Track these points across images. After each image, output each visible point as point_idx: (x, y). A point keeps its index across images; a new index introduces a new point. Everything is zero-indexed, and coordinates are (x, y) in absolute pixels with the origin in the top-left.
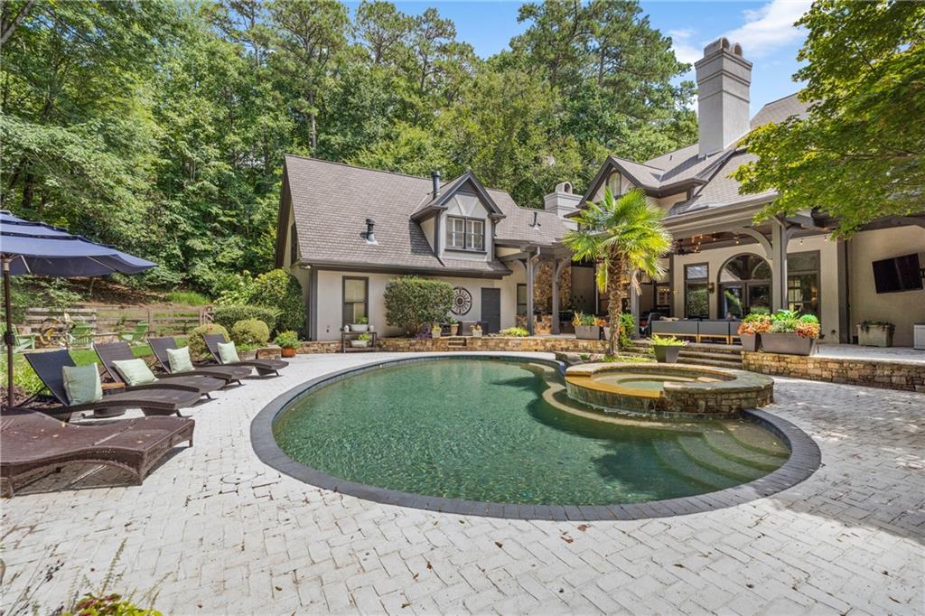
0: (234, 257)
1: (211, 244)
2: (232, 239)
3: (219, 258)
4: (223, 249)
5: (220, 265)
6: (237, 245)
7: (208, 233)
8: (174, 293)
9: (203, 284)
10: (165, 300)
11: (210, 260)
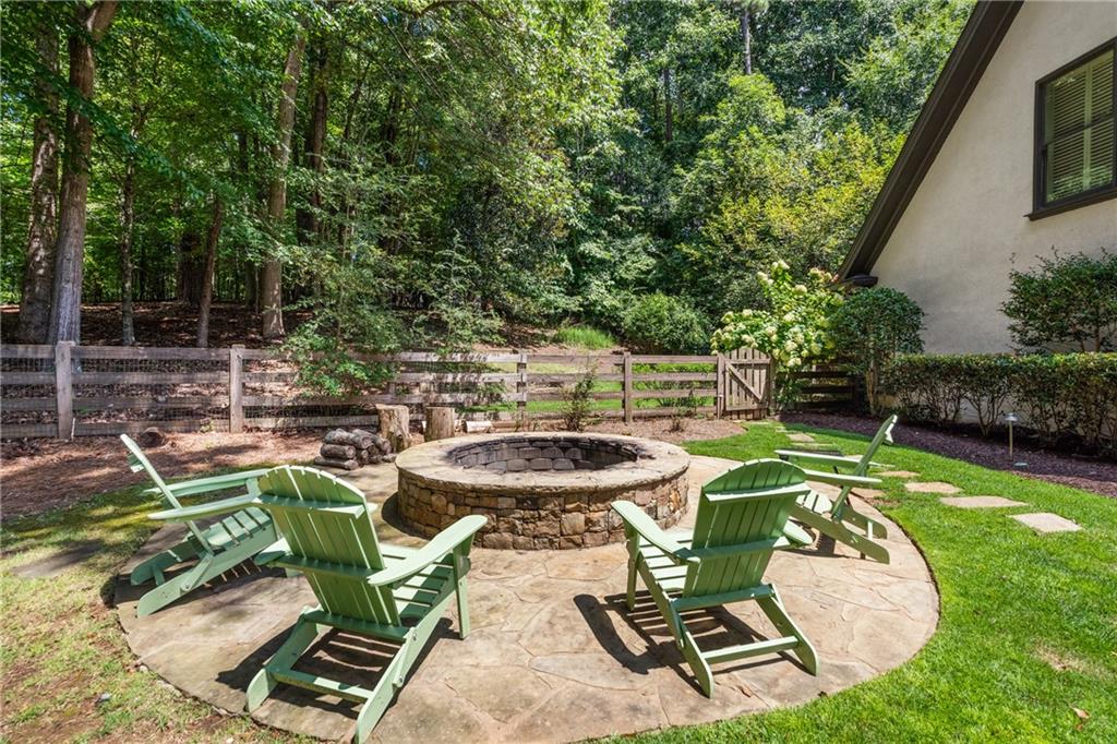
0: (644, 268)
1: (606, 249)
2: (638, 240)
3: (621, 272)
4: (624, 258)
5: (622, 284)
6: (645, 249)
7: (604, 233)
8: (565, 329)
9: (602, 314)
10: (556, 340)
11: (606, 276)
